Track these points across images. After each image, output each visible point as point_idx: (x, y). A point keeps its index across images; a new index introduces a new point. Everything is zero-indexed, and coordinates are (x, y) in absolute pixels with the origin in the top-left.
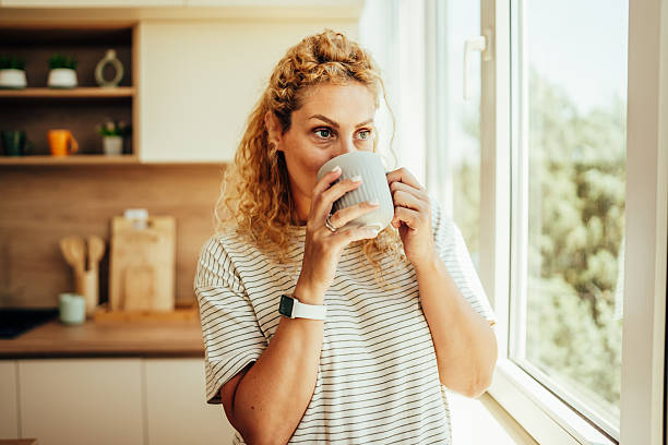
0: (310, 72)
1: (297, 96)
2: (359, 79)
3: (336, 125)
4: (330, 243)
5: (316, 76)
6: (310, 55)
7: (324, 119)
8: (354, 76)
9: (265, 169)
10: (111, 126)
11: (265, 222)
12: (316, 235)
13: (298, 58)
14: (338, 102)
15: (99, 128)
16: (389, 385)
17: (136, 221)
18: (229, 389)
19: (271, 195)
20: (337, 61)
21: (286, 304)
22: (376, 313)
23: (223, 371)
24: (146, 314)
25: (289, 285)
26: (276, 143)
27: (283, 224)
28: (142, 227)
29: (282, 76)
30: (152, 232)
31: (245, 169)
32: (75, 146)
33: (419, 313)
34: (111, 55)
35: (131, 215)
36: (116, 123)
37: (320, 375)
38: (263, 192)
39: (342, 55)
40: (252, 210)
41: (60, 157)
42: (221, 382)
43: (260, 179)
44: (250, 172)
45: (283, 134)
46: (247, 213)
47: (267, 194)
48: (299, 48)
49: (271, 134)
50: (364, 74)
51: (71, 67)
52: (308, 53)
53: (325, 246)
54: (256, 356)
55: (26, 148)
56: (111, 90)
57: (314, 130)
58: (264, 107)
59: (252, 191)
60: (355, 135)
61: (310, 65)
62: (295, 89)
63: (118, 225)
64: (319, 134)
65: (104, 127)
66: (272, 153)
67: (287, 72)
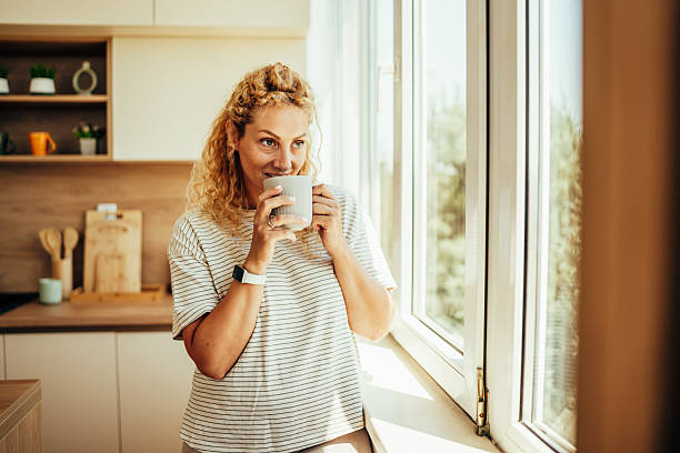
0: (261, 98)
1: (252, 114)
2: (297, 104)
3: (278, 138)
4: (270, 235)
5: (264, 101)
6: (262, 85)
7: (269, 133)
8: (294, 102)
9: (225, 165)
10: (86, 129)
11: (223, 203)
12: (260, 228)
13: (253, 86)
14: (281, 120)
15: (75, 130)
16: (310, 326)
17: (107, 214)
18: (190, 331)
19: (229, 183)
20: (282, 90)
21: (238, 273)
22: (302, 275)
23: (185, 318)
24: (117, 295)
25: (241, 258)
26: (233, 146)
27: (237, 207)
28: (112, 218)
29: (241, 97)
30: (121, 223)
31: (210, 163)
32: (54, 146)
33: (333, 276)
34: (86, 66)
35: (102, 208)
36: (91, 127)
37: (259, 320)
38: (222, 180)
39: (286, 86)
40: (213, 194)
41: (40, 156)
42: (183, 325)
43: (221, 171)
44: (214, 165)
45: (239, 139)
46: (210, 197)
47: (225, 183)
48: (254, 76)
49: (230, 138)
50: (301, 100)
51: (50, 76)
52: (260, 83)
53: (267, 237)
54: (211, 308)
55: (9, 147)
56: (86, 97)
57: (262, 140)
58: (226, 116)
59: (215, 180)
60: (291, 146)
61: (262, 93)
62: (249, 108)
63: (91, 216)
64: (265, 143)
65: (80, 129)
66: (231, 153)
67: (245, 95)
